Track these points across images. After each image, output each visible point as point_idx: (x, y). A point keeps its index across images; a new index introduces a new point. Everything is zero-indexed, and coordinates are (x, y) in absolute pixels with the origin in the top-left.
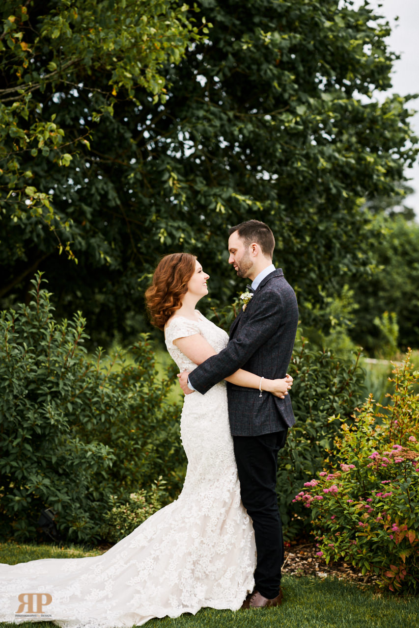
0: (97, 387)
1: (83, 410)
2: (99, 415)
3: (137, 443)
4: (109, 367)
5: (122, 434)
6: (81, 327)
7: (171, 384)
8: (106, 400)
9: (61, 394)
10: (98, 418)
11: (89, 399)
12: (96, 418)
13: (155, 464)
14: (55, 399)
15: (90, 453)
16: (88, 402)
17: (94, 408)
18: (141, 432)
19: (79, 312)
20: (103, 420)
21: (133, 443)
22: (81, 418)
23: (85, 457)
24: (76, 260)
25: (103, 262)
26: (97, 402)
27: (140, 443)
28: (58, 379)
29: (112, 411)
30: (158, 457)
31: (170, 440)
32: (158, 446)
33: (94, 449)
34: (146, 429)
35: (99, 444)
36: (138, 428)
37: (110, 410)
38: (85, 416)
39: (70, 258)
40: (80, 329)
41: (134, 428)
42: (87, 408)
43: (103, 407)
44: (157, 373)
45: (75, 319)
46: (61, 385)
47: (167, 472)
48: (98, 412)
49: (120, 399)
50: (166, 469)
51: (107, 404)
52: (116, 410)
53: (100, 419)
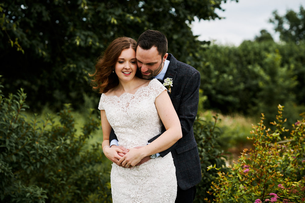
0: (34, 143)
1: (24, 160)
2: (36, 163)
3: (62, 180)
4: (42, 128)
5: (52, 173)
6: (23, 100)
7: (86, 138)
8: (40, 152)
9: (7, 149)
10: (35, 165)
11: (28, 152)
12: (33, 165)
13: (75, 193)
14: (3, 153)
15: (28, 194)
16: (27, 153)
17: (31, 158)
18: (66, 171)
19: (22, 89)
20: (38, 166)
21: (60, 179)
22: (22, 165)
23: (25, 196)
24: (23, 51)
25: (41, 55)
26: (34, 154)
27: (65, 179)
28: (5, 138)
29: (44, 160)
30: (78, 189)
31: (84, 176)
32: (77, 180)
33: (31, 190)
34: (69, 169)
35: (35, 187)
36: (63, 169)
37: (43, 159)
38: (25, 164)
39: (18, 49)
40: (21, 101)
41: (61, 168)
42: (27, 158)
43: (38, 157)
44: (76, 130)
45: (19, 94)
46: (7, 143)
47: (83, 198)
48: (34, 161)
49: (50, 151)
50: (82, 196)
51: (41, 155)
52: (47, 159)
53: (36, 166)
